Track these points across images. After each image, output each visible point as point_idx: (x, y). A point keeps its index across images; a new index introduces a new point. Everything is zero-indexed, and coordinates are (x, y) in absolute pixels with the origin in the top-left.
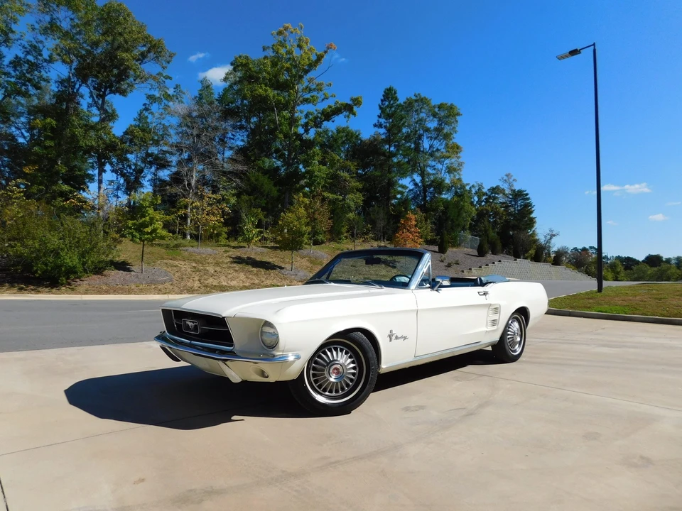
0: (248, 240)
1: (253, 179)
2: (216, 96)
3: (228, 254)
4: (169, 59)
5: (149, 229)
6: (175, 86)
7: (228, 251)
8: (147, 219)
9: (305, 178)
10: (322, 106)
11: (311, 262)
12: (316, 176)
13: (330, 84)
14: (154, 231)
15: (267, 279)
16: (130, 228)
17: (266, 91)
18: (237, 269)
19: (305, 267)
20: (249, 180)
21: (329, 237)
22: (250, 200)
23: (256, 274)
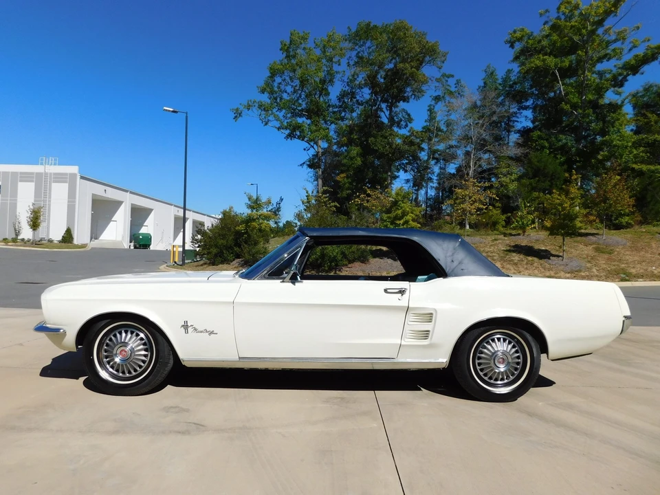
0: (523, 228)
1: (535, 160)
2: (500, 81)
3: (495, 242)
4: (443, 59)
5: (401, 222)
6: (455, 82)
7: (495, 240)
8: (399, 212)
9: (602, 150)
10: (628, 57)
11: (597, 250)
12: (615, 146)
13: (638, 28)
14: (407, 222)
15: (527, 269)
16: (385, 221)
17: (544, 60)
18: (495, 258)
19: (585, 256)
20: (530, 162)
21: (639, 218)
22: (531, 184)
23: (516, 264)
